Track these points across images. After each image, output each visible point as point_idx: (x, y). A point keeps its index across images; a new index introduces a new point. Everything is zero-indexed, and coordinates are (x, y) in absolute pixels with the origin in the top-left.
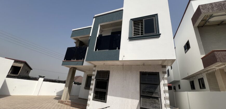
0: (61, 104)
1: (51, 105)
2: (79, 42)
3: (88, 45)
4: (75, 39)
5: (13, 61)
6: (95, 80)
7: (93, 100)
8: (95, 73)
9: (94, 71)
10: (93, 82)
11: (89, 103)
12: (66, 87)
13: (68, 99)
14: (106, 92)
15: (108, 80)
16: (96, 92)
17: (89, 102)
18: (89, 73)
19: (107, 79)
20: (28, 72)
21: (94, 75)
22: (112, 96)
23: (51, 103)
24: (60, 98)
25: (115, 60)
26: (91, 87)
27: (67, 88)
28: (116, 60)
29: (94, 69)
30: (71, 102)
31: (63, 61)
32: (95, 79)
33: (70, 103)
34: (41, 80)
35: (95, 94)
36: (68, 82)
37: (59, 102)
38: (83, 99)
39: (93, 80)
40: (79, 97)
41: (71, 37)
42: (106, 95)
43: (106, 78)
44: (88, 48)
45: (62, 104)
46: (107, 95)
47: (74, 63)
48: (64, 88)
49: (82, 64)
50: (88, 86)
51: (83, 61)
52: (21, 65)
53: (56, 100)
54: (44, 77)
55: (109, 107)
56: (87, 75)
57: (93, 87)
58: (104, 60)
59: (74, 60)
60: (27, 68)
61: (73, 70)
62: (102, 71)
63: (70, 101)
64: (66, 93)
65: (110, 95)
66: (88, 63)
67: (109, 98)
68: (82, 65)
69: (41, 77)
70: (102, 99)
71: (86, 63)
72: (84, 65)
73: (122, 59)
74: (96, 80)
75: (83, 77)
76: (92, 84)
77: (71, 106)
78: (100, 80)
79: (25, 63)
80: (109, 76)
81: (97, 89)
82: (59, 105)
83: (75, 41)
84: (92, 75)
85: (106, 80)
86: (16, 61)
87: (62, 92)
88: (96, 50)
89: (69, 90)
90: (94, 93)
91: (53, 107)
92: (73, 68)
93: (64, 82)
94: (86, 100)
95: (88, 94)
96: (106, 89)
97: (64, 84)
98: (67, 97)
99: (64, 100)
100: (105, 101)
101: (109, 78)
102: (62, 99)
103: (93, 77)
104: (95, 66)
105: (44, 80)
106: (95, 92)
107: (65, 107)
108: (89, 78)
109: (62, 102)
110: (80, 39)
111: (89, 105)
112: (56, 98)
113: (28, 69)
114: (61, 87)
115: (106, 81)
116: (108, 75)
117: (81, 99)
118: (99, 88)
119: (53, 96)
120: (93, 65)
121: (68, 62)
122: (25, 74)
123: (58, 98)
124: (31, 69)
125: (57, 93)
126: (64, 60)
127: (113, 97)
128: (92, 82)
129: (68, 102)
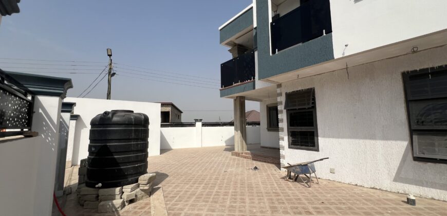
0: (237, 157)
1: (224, 159)
2: (236, 47)
3: (257, 48)
4: (228, 44)
5: (160, 104)
6: (285, 111)
7: (289, 147)
8: (282, 99)
9: (280, 94)
10: (283, 116)
11: (284, 154)
12: (237, 131)
13: (244, 150)
14: (314, 132)
15: (314, 107)
16: (292, 134)
17: (282, 152)
18: (270, 102)
19: (311, 105)
20: (179, 117)
21: (281, 103)
22: (329, 137)
23: (222, 156)
24: (234, 149)
25: (324, 61)
26: (280, 125)
27: (239, 132)
28: (327, 60)
29: (279, 91)
30: (252, 154)
31: (220, 90)
32: (285, 110)
33: (251, 156)
34: (199, 124)
35: (291, 138)
36: (237, 123)
37: (233, 155)
38: (270, 148)
39: (282, 112)
40: (262, 145)
41: (220, 43)
42: (316, 138)
43: (309, 104)
44: (256, 54)
45: (239, 158)
46: (317, 136)
47: (239, 89)
48: (235, 133)
49: (252, 88)
50: (273, 125)
51: (254, 82)
52: (168, 109)
53: (228, 152)
54: (201, 120)
55: (328, 158)
56: (267, 106)
57: (284, 124)
58: (297, 68)
59: (237, 84)
60: (176, 112)
61: (240, 101)
62: (297, 91)
63: (249, 152)
64: (239, 140)
65: (324, 137)
66: (264, 82)
67: (322, 141)
68: (254, 88)
69: (197, 120)
70: (308, 146)
71: (259, 84)
72: (257, 87)
73: (343, 54)
74: (288, 111)
75: (259, 111)
76: (282, 120)
77: (253, 160)
78: (296, 109)
79: (172, 105)
80: (314, 99)
81: (292, 127)
82: (234, 159)
83: (230, 48)
84: (277, 103)
85: (309, 108)
86: (163, 105)
87: (233, 139)
88: (274, 52)
89: (242, 136)
90: (288, 136)
91: (227, 161)
92: (239, 98)
93: (231, 124)
94: (277, 150)
95: (279, 139)
96: (313, 126)
97: (232, 128)
98: (242, 147)
99: (240, 151)
100: (316, 148)
101: (314, 103)
102: (236, 150)
103: (281, 108)
104: (279, 86)
105: (204, 125)
106: (290, 134)
107: (245, 161)
108: (272, 112)
109: (238, 155)
110: (237, 42)
111: (284, 157)
112: (226, 150)
113: (179, 113)
114: (230, 131)
115: (311, 110)
116: (312, 97)
117: (266, 149)
118: (298, 126)
119: (221, 147)
120: (275, 85)
121: (228, 89)
122: (177, 121)
123: (230, 148)
124: (181, 112)
125: (226, 142)
126: (222, 87)
127: (331, 139)
128: (280, 116)
129: (246, 153)
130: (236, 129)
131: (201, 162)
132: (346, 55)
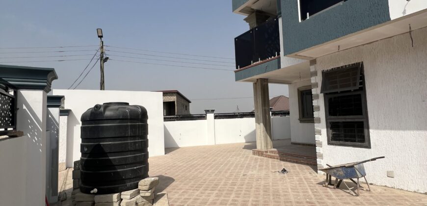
0: (259, 157)
1: (243, 159)
2: (254, 14)
3: (280, 13)
4: (242, 11)
5: (162, 93)
6: (321, 96)
7: (329, 143)
8: (318, 80)
9: (315, 74)
10: (319, 103)
11: (321, 152)
12: (259, 124)
13: (269, 147)
14: (362, 122)
15: (363, 89)
16: (332, 126)
17: (318, 149)
18: (301, 84)
19: (358, 86)
20: (187, 108)
21: (316, 85)
22: (385, 128)
23: (241, 156)
24: (255, 147)
25: (375, 24)
26: (316, 114)
27: (262, 124)
28: (380, 23)
29: (312, 69)
30: (279, 152)
31: (235, 72)
32: (322, 94)
33: (278, 155)
34: (210, 116)
35: (330, 131)
36: (259, 113)
37: (254, 154)
38: (303, 144)
39: (317, 97)
40: (293, 140)
41: (233, 11)
42: (366, 130)
43: (355, 85)
44: (280, 21)
45: (263, 157)
46: (368, 128)
47: (259, 69)
48: (256, 126)
49: (277, 66)
50: (307, 114)
51: (279, 59)
52: (173, 98)
53: (248, 151)
54: (213, 111)
55: (383, 157)
56: (298, 90)
57: (320, 113)
58: (337, 37)
59: (258, 62)
60: (183, 101)
61: (262, 84)
62: (338, 68)
63: (275, 150)
64: (262, 135)
65: (377, 128)
66: (292, 59)
67: (374, 134)
68: (279, 67)
69: (207, 111)
70: (355, 141)
71: (286, 61)
72: (282, 66)
73: (404, 12)
74: (326, 95)
75: (288, 97)
76: (318, 108)
77: (281, 160)
78: (337, 93)
79: (178, 94)
80: (362, 78)
81: (333, 117)
82: (256, 159)
83: (246, 16)
84: (311, 86)
85: (355, 91)
86: (165, 93)
87: (254, 134)
88: (304, 17)
89: (266, 130)
90: (327, 127)
91: (247, 162)
92: (259, 81)
93: (251, 115)
94: (312, 146)
95: (313, 133)
96: (361, 114)
97: (253, 120)
98: (267, 146)
99: (264, 149)
100: (366, 143)
101: (363, 83)
102: (259, 148)
103: (315, 91)
104: (313, 62)
105: (216, 117)
106: (330, 126)
107: (270, 162)
108: (305, 97)
109: (260, 153)
110: (255, 7)
111: (321, 156)
112: (246, 147)
113: (186, 103)
114: (249, 125)
115: (358, 93)
116: (359, 75)
117: (299, 146)
118: (339, 115)
119: (240, 144)
120: (307, 62)
121: (246, 70)
122: (184, 113)
123: (251, 145)
124: (189, 102)
125: (245, 137)
126: (237, 68)
127: (388, 132)
128: (315, 103)
129: (272, 152)
130: (257, 122)
131: (214, 163)
132: (408, 13)
